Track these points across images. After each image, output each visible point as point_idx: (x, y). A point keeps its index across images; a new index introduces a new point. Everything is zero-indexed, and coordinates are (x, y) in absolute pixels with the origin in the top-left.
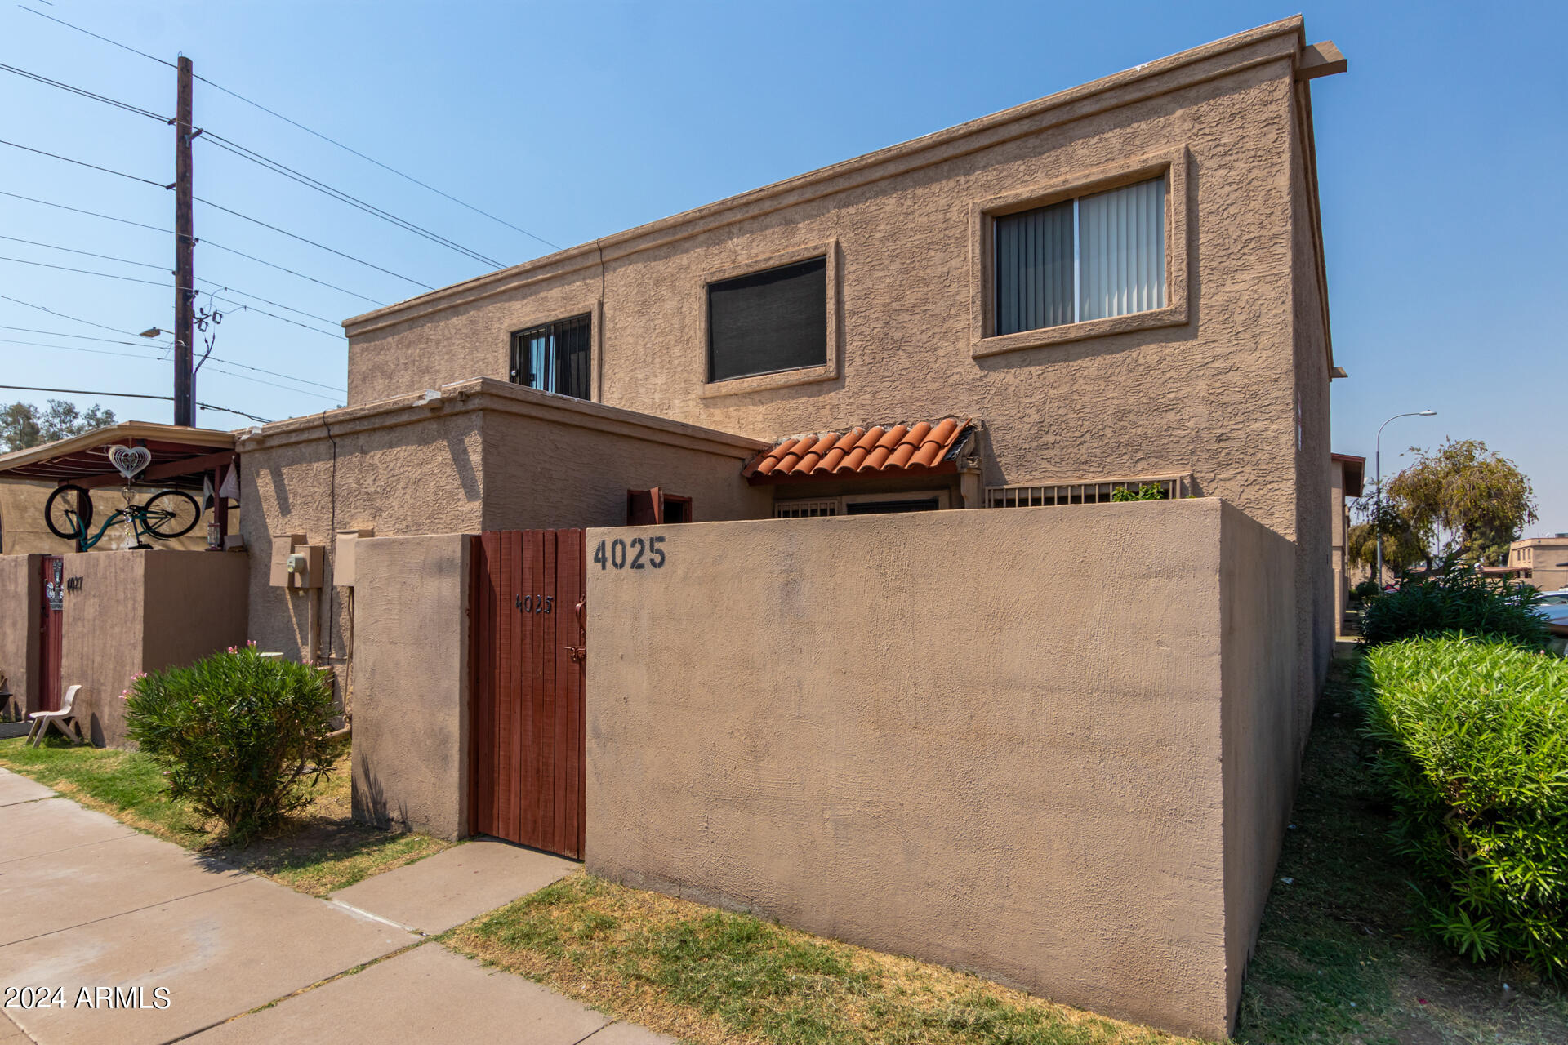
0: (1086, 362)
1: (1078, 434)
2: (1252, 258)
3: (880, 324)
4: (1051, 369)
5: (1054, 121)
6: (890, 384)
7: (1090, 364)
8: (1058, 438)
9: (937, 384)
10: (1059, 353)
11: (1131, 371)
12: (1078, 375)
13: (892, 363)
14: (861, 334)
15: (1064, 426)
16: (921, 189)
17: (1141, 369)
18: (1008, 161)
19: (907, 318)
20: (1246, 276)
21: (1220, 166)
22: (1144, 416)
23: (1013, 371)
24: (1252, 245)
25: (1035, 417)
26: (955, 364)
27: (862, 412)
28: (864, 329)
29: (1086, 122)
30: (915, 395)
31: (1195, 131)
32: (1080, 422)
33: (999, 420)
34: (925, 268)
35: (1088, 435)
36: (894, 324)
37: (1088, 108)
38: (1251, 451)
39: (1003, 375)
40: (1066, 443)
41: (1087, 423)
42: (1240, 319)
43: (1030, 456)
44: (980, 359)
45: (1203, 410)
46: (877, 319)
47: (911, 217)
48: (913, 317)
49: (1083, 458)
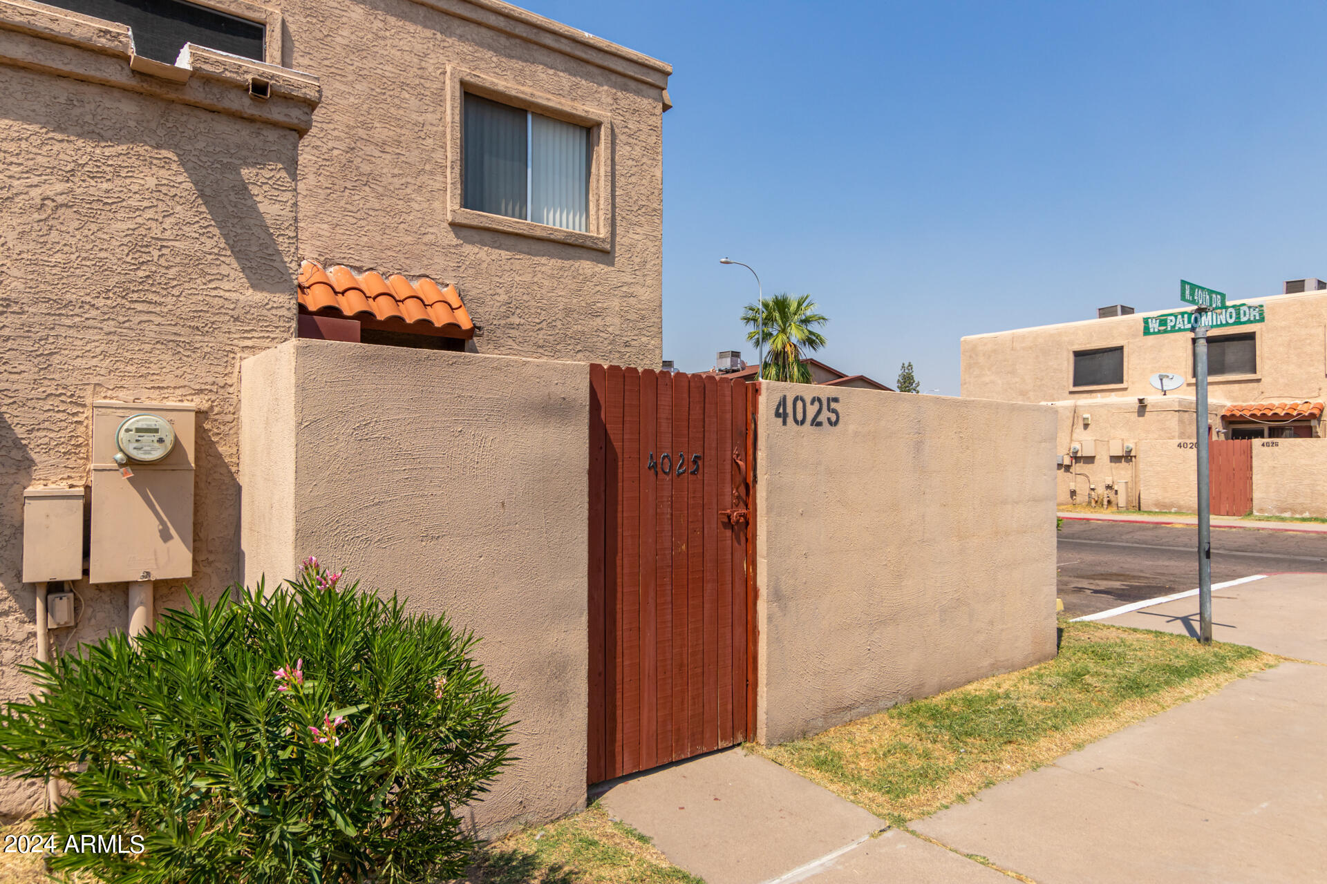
0: (543, 260)
1: (537, 321)
2: (643, 219)
3: (343, 146)
4: (518, 257)
5: (524, 35)
6: (355, 221)
7: (546, 262)
8: (523, 321)
9: (410, 238)
10: (523, 245)
11: (574, 278)
12: (537, 269)
13: (357, 197)
14: (316, 147)
15: (526, 311)
16: (394, 19)
17: (581, 278)
18: (481, 44)
19: (377, 154)
20: (639, 230)
21: (628, 143)
22: (582, 317)
23: (486, 249)
24: (643, 210)
25: (503, 297)
26: (430, 223)
27: (319, 243)
28: (319, 143)
29: (545, 52)
30: (385, 242)
31: (614, 107)
32: (539, 311)
33: (473, 293)
34: (399, 107)
35: (544, 323)
36: (360, 154)
37: (549, 40)
38: (641, 357)
39: (476, 250)
40: (529, 327)
41: (544, 312)
42: (637, 260)
43: (499, 333)
44: (454, 225)
45: (617, 321)
46: (337, 139)
47: (382, 43)
48: (384, 156)
49: (541, 342)
